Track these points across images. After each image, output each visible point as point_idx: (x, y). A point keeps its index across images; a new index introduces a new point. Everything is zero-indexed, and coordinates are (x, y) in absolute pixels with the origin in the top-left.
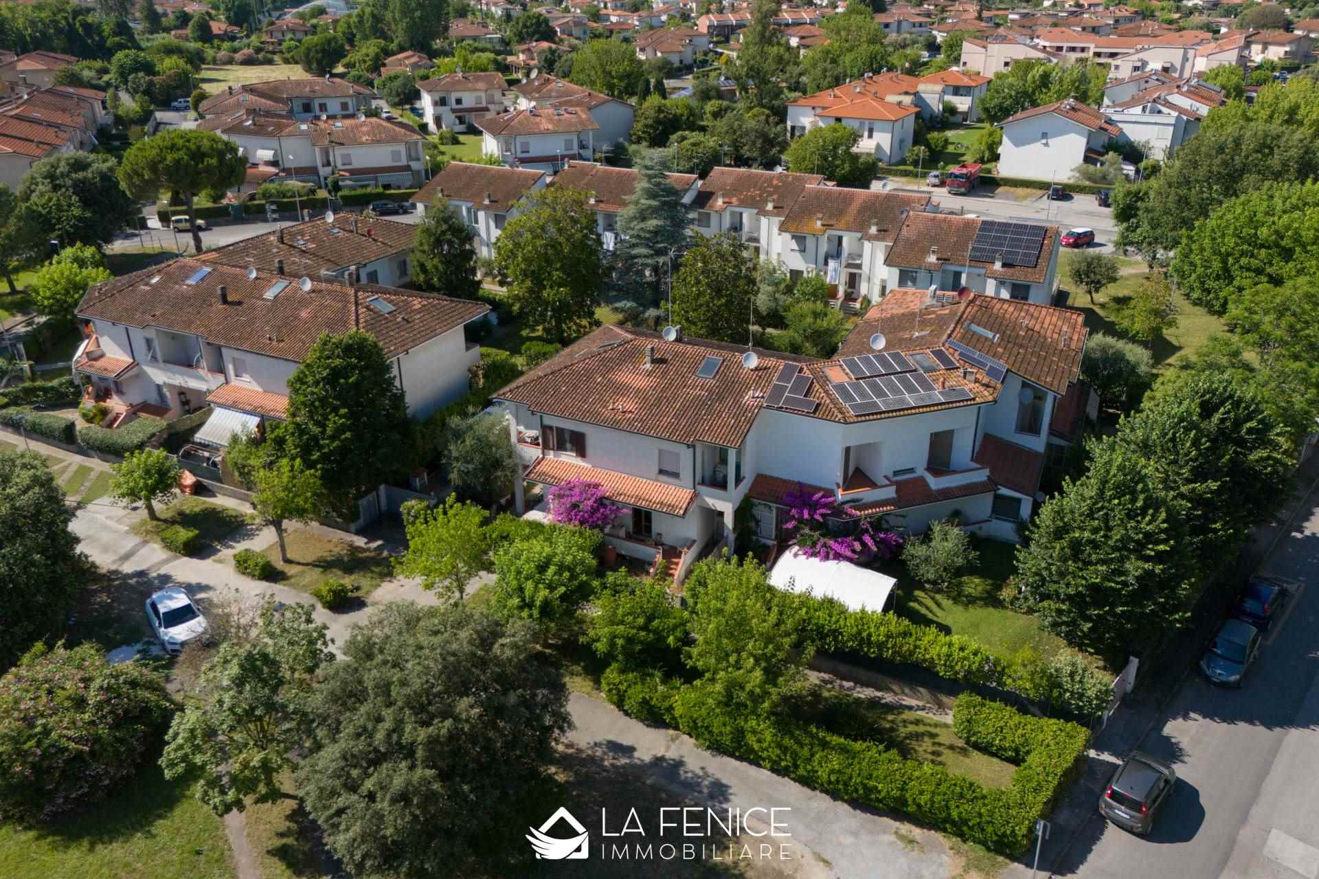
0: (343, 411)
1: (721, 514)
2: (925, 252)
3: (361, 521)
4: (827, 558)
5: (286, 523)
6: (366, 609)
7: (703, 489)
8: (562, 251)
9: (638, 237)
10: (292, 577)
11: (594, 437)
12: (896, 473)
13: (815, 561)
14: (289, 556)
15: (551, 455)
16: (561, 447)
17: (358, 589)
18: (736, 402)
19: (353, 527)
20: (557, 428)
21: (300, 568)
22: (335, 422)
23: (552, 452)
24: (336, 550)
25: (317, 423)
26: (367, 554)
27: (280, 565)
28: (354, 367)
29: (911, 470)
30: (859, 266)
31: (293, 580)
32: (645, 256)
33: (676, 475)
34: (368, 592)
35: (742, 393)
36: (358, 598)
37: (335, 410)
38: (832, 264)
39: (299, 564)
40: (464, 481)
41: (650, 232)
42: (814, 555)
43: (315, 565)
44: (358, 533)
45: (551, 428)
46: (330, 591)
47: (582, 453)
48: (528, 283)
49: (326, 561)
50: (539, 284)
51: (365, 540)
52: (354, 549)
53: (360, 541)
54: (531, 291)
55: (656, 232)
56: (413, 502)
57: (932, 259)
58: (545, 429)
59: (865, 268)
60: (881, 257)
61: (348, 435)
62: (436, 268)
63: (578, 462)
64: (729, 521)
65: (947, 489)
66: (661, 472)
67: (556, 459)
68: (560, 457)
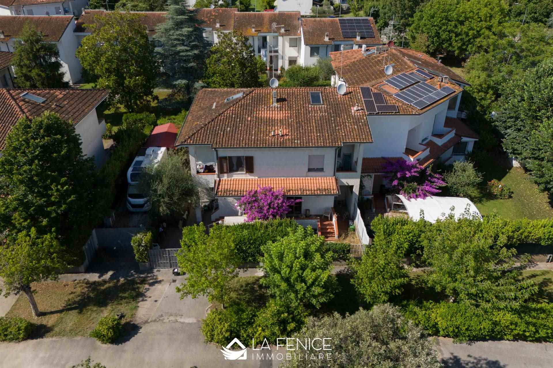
0: (63, 180)
1: (352, 187)
2: (322, 35)
3: (87, 262)
6: (141, 331)
7: (340, 174)
10: (53, 326)
11: (258, 156)
12: (423, 140)
14: (41, 308)
15: (225, 177)
16: (232, 170)
17: (122, 316)
19: (82, 268)
20: (229, 157)
21: (55, 317)
22: (57, 190)
23: (226, 175)
24: (79, 290)
25: (41, 195)
26: (107, 285)
27: (36, 320)
30: (277, 51)
31: (56, 329)
33: (321, 170)
34: (133, 315)
35: (348, 110)
36: (128, 324)
37: (55, 180)
39: (52, 313)
40: (172, 211)
43: (68, 308)
44: (88, 270)
45: (225, 158)
47: (250, 170)
49: (75, 302)
51: (97, 275)
52: (93, 286)
53: (94, 277)
56: (139, 236)
57: (326, 39)
58: (221, 160)
59: (280, 52)
61: (73, 197)
63: (248, 177)
64: (356, 190)
66: (310, 170)
67: (229, 179)
68: (232, 176)
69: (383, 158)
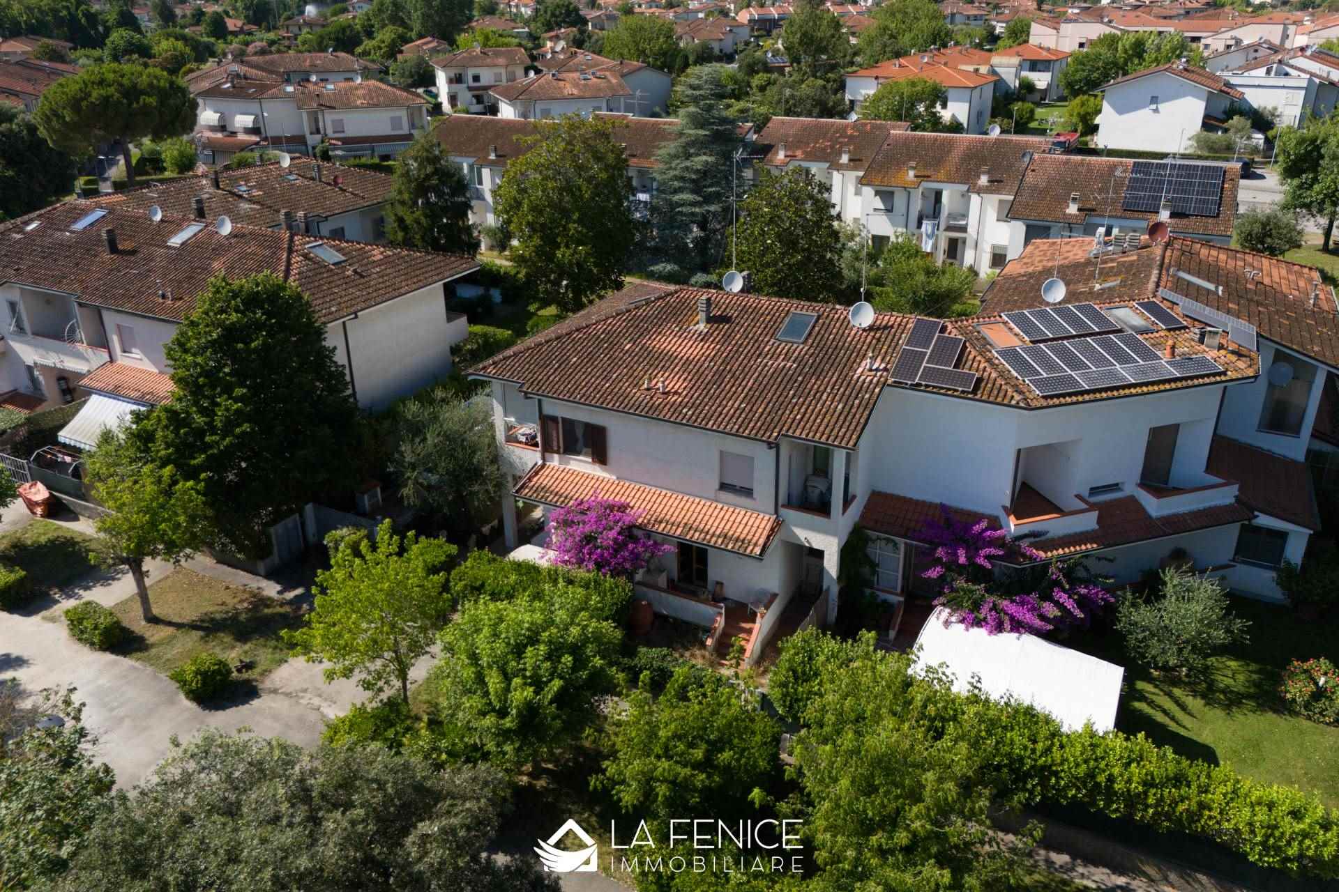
0: (239, 391)
1: (819, 554)
2: (1063, 201)
3: (275, 559)
4: (999, 628)
5: (148, 564)
6: (256, 703)
7: (790, 515)
8: (581, 197)
9: (682, 179)
10: (152, 645)
11: (619, 430)
12: (1094, 491)
13: (980, 633)
14: (156, 611)
15: (555, 461)
16: (570, 448)
17: (249, 666)
18: (845, 378)
19: (261, 567)
20: (564, 419)
21: (170, 630)
22: (227, 410)
23: (556, 456)
24: (231, 602)
25: (203, 411)
26: (279, 610)
27: (138, 624)
28: (259, 326)
29: (1115, 487)
30: (964, 229)
31: (153, 651)
32: (693, 204)
33: (748, 492)
34: (267, 672)
35: (851, 364)
36: (248, 682)
37: (228, 390)
38: (927, 226)
39: (170, 624)
40: (424, 500)
41: (698, 171)
42: (978, 623)
43: (193, 626)
44: (269, 576)
45: (554, 419)
46: (197, 672)
47: (601, 457)
48: (537, 241)
49: (212, 620)
50: (550, 242)
51: (279, 588)
52: (261, 601)
53: (271, 589)
54: (539, 251)
55: (705, 173)
56: (345, 531)
57: (1073, 209)
58: (547, 421)
59: (972, 230)
60: (991, 214)
61: (246, 427)
62: (417, 222)
63: (597, 471)
64: (831, 564)
65: (1176, 516)
66: (723, 487)
67: (562, 467)
68: (568, 463)
69: (943, 508)
